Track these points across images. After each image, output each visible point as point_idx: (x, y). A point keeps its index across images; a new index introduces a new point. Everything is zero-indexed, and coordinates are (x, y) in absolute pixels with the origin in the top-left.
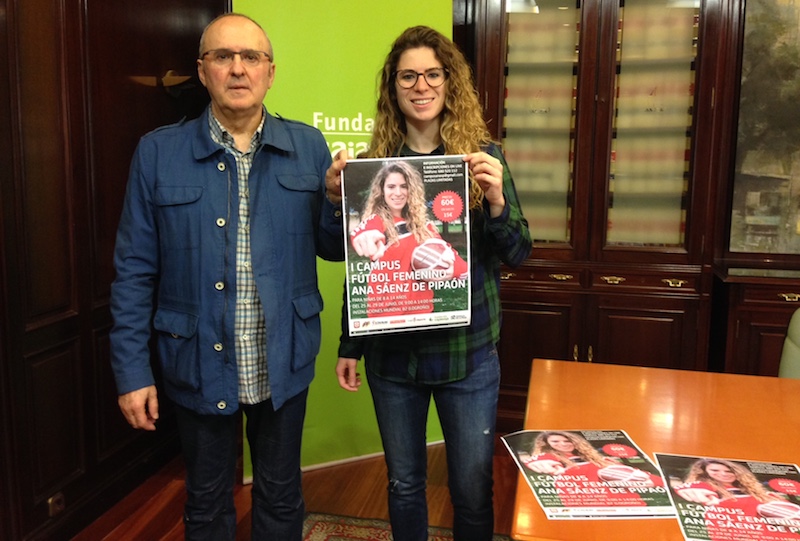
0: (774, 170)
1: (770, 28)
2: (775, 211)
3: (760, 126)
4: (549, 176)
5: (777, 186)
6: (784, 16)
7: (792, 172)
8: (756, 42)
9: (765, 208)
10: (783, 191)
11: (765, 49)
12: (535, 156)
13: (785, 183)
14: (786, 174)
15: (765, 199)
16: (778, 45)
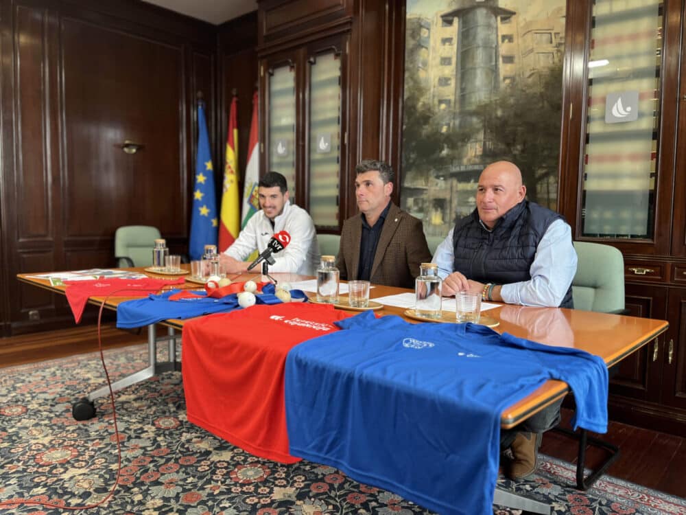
0: (420, 184)
1: (417, 93)
2: (421, 210)
3: (413, 156)
5: (422, 194)
6: (423, 85)
7: (429, 185)
8: (410, 104)
9: (416, 208)
10: (425, 197)
11: (414, 107)
13: (425, 192)
14: (426, 185)
15: (416, 202)
16: (420, 104)
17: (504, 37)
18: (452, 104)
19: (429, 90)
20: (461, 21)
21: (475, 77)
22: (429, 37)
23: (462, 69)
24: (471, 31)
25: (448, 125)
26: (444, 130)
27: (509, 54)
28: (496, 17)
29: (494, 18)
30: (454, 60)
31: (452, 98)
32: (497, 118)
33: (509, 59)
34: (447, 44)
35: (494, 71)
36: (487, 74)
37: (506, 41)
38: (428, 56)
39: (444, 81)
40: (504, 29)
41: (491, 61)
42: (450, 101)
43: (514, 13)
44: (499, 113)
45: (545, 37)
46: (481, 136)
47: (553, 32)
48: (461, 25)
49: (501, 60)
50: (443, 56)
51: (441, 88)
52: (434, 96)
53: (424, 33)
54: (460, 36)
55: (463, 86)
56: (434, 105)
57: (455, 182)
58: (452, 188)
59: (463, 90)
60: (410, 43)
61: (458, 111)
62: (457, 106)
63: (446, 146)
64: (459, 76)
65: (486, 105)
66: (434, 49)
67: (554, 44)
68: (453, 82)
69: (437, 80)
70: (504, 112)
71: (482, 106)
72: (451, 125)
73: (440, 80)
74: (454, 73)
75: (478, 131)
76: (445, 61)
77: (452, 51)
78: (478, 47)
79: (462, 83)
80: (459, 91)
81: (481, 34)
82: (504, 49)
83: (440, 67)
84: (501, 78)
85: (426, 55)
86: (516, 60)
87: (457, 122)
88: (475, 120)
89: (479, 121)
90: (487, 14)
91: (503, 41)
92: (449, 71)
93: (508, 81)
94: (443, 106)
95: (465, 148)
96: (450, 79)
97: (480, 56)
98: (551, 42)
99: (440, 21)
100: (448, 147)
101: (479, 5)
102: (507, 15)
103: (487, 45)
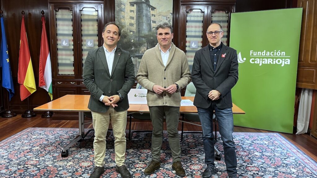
4: (69, 60)
6: (123, 25)
12: (66, 55)
17: (152, 15)
18: (135, 33)
19: (126, 26)
20: (137, 6)
21: (143, 26)
22: (125, 8)
23: (138, 22)
24: (141, 10)
25: (134, 40)
26: (132, 41)
27: (154, 20)
28: (150, 8)
29: (149, 8)
30: (135, 18)
31: (135, 31)
32: (151, 39)
33: (154, 22)
34: (132, 12)
35: (150, 25)
36: (147, 25)
37: (153, 16)
38: (125, 15)
39: (131, 25)
40: (152, 12)
41: (148, 21)
42: (134, 32)
43: (156, 8)
44: (152, 38)
45: (165, 18)
46: (146, 45)
47: (167, 17)
48: (137, 7)
49: (152, 21)
50: (131, 16)
51: (130, 27)
52: (128, 29)
53: (123, 6)
54: (137, 11)
55: (139, 27)
56: (128, 32)
57: (137, 59)
58: (136, 60)
59: (139, 29)
60: (117, 8)
61: (137, 35)
62: (137, 33)
63: (133, 46)
64: (137, 24)
65: (147, 35)
66: (127, 13)
67: (168, 20)
68: (135, 25)
69: (129, 24)
70: (153, 38)
71: (146, 35)
72: (135, 40)
73: (130, 24)
74: (135, 23)
75: (145, 43)
76: (132, 18)
77: (134, 15)
78: (144, 16)
79: (138, 27)
80: (137, 29)
81: (145, 12)
82: (153, 18)
83: (130, 19)
84: (152, 27)
85: (124, 14)
86: (157, 22)
87: (137, 39)
88: (143, 39)
89: (145, 40)
90: (146, 6)
91: (152, 16)
92: (134, 21)
93: (154, 29)
94: (131, 33)
95: (140, 48)
96: (134, 24)
97: (144, 19)
98: (167, 20)
99: (129, 4)
100: (134, 47)
101: (143, 3)
102: (153, 8)
103: (147, 16)
